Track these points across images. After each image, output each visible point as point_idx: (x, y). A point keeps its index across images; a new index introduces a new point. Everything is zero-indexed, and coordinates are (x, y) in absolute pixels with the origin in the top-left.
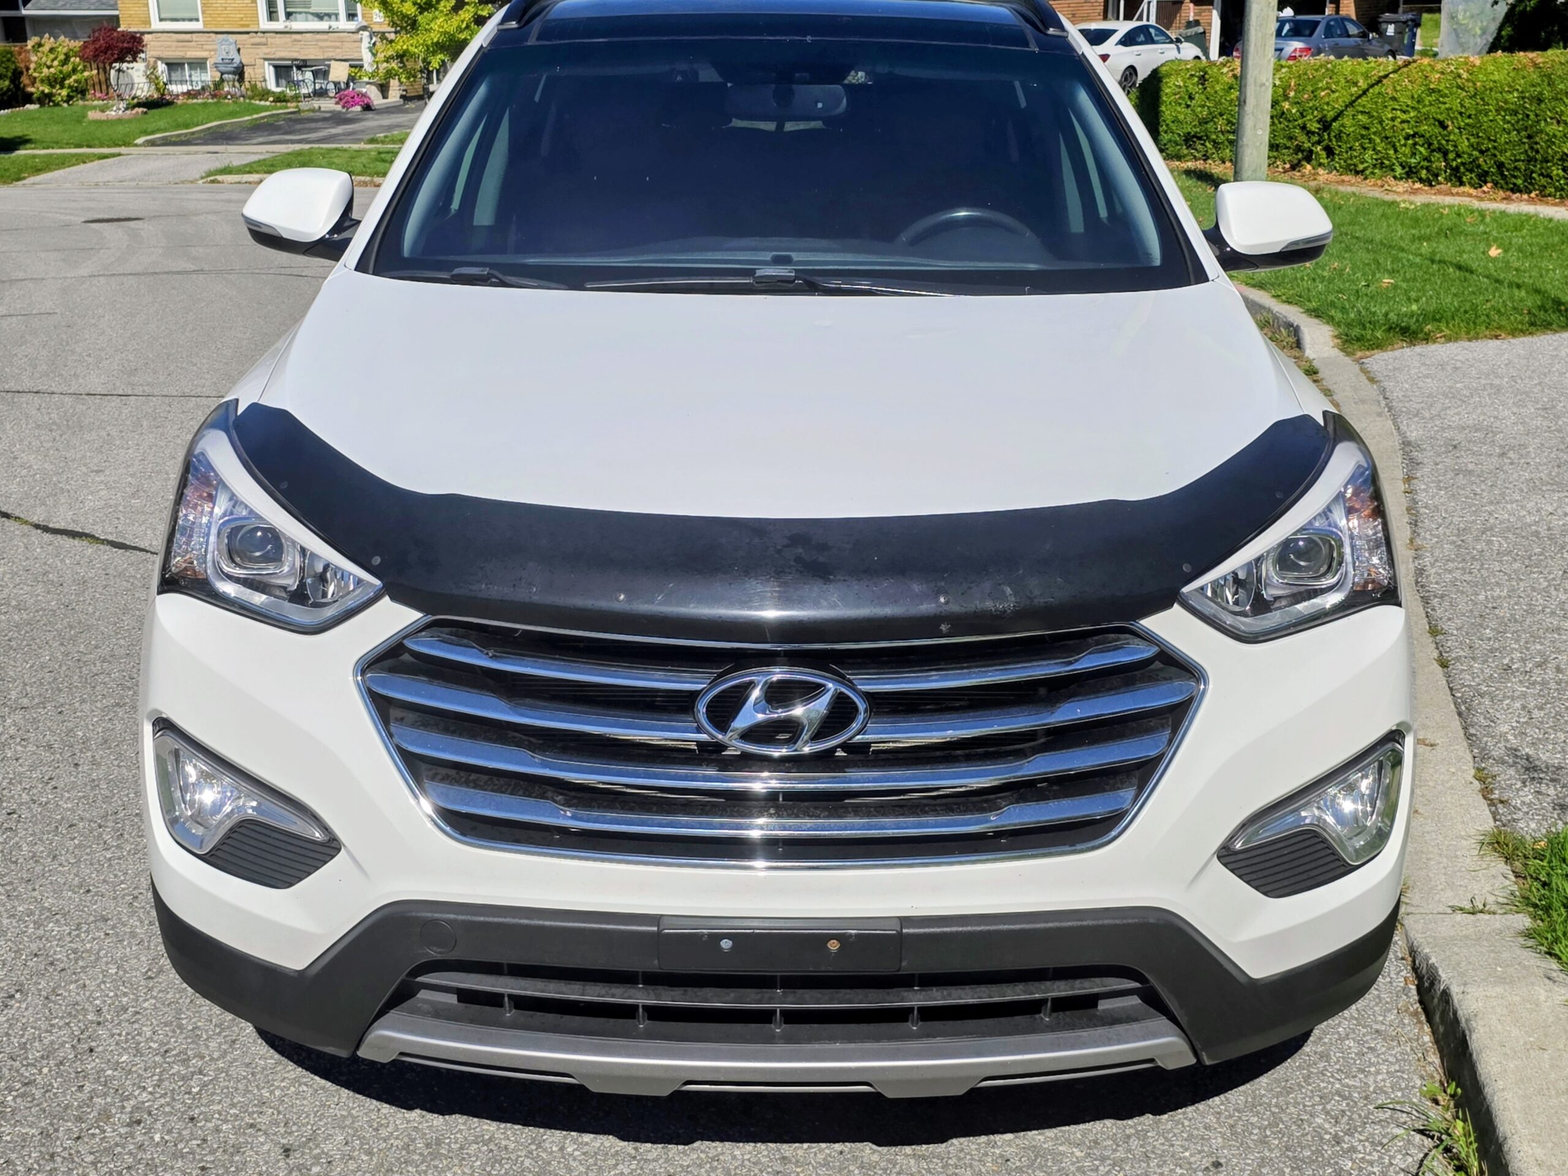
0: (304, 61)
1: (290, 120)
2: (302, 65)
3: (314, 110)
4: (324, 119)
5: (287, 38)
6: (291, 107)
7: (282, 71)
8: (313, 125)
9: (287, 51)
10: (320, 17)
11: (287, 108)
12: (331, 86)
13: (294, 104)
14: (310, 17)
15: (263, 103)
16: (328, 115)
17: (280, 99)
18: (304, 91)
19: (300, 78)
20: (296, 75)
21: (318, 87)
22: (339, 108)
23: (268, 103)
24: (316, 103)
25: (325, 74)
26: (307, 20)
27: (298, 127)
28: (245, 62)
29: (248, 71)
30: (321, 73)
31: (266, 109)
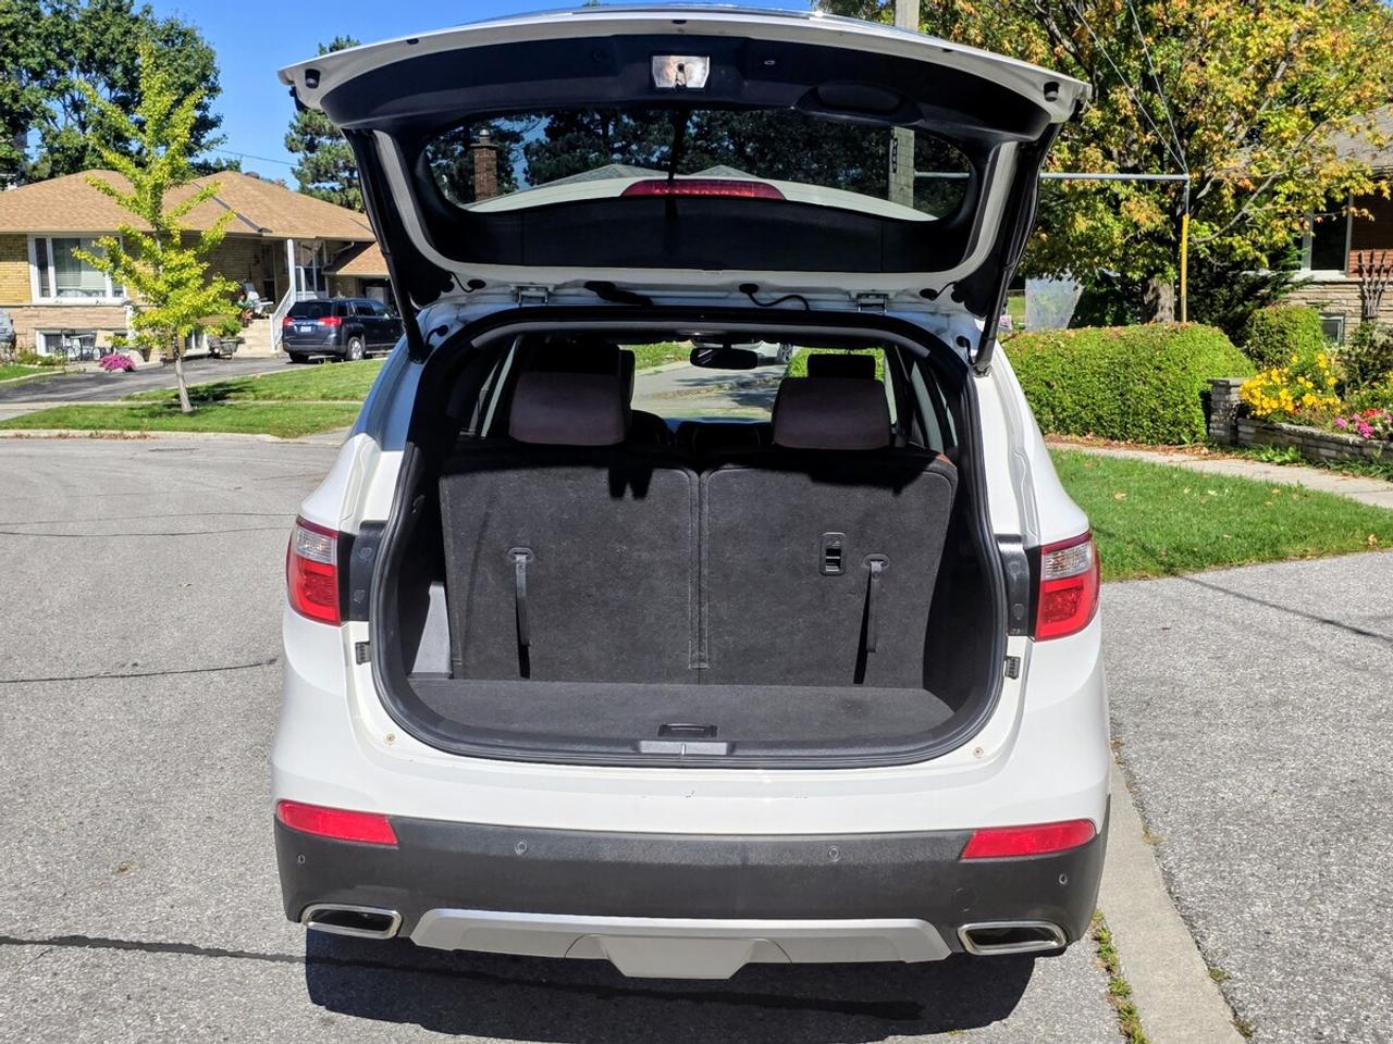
0: (72, 330)
1: (56, 380)
2: (71, 334)
3: (78, 372)
4: (89, 380)
5: (58, 312)
6: (58, 369)
7: (52, 339)
8: (76, 385)
9: (57, 322)
10: (89, 293)
11: (53, 370)
12: (97, 352)
13: (60, 367)
14: (80, 293)
15: (31, 366)
16: (91, 376)
17: (49, 363)
18: (71, 355)
19: (69, 345)
20: (65, 342)
21: (84, 352)
22: (103, 370)
23: (36, 367)
24: (81, 366)
25: (92, 341)
26: (76, 296)
27: (62, 386)
28: (16, 331)
29: (19, 340)
30: (88, 340)
31: (34, 372)
